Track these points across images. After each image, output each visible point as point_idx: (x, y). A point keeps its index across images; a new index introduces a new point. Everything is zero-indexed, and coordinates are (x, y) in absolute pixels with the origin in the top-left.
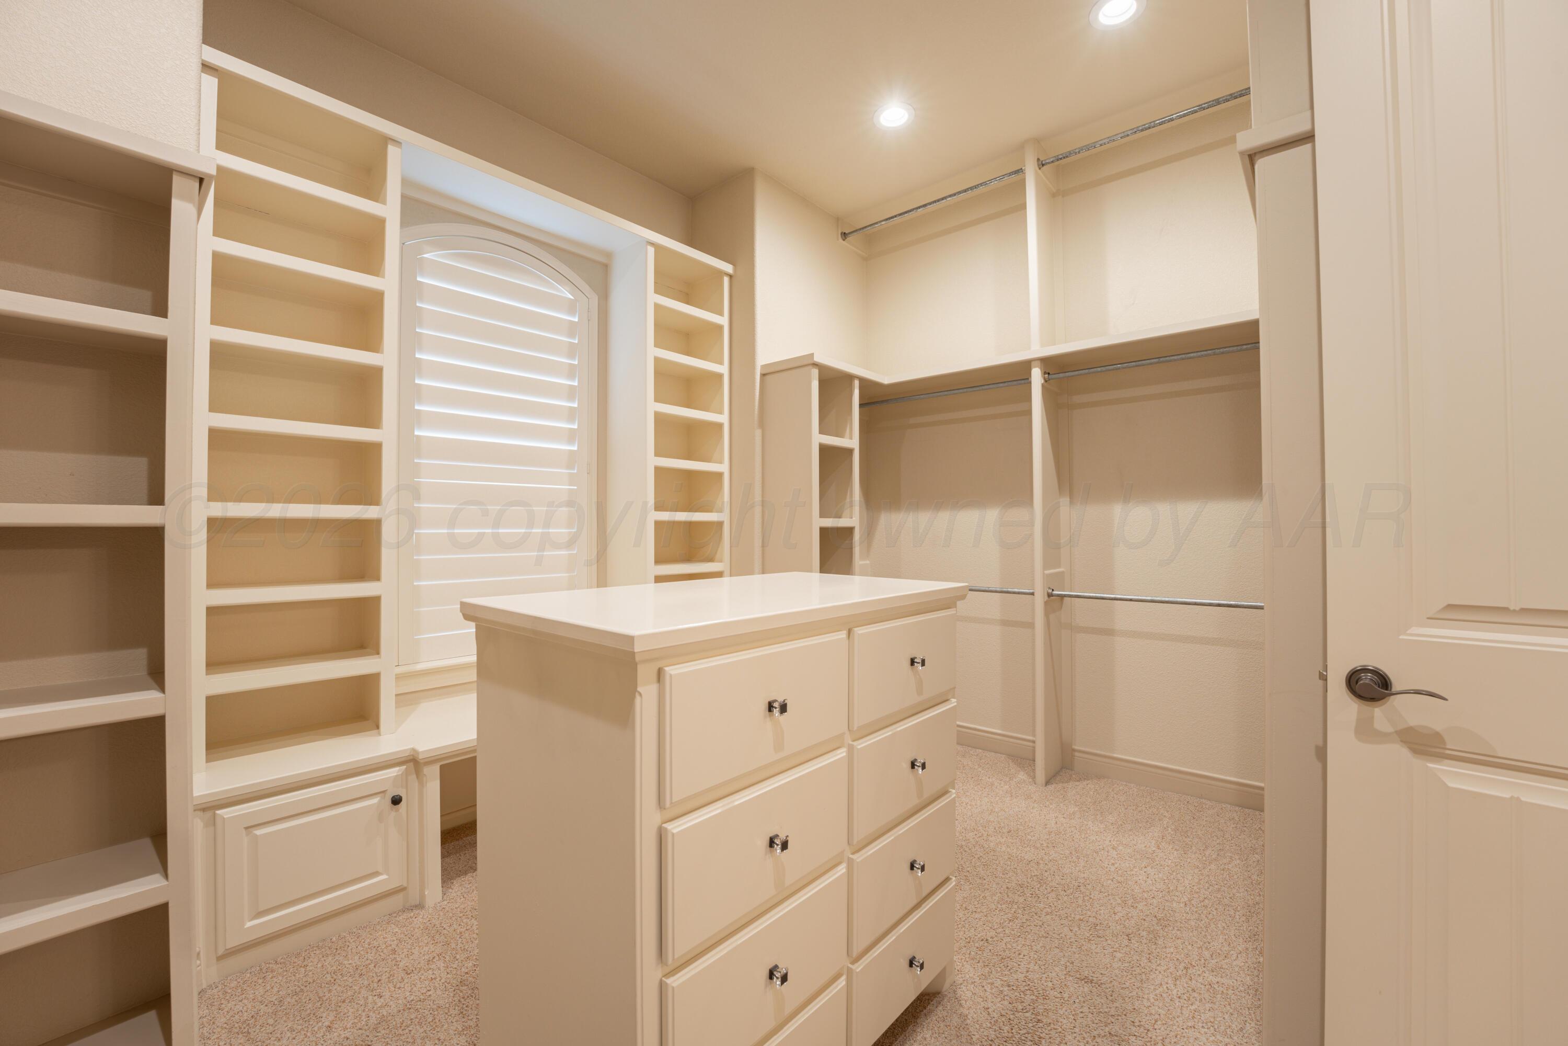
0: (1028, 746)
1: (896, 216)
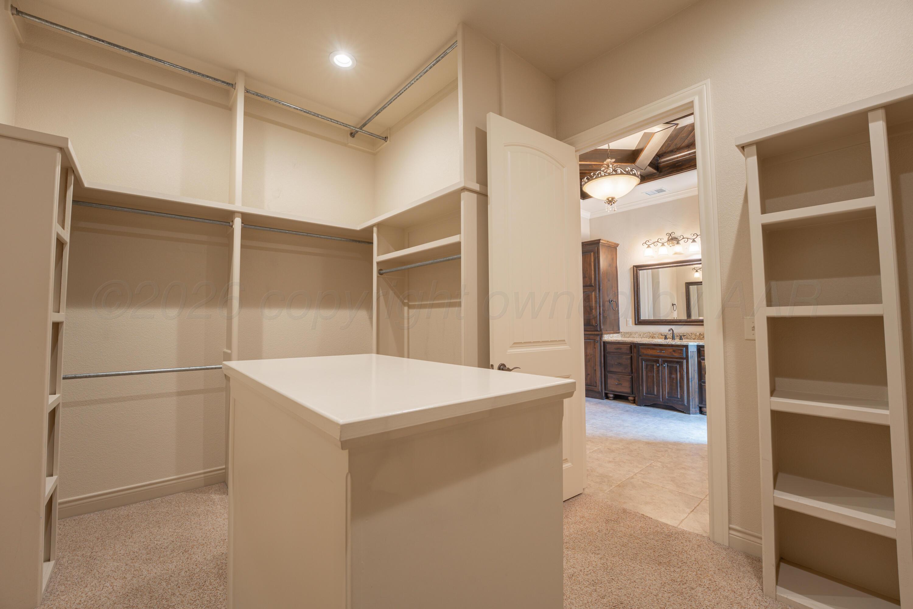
0: (221, 473)
1: (103, 41)
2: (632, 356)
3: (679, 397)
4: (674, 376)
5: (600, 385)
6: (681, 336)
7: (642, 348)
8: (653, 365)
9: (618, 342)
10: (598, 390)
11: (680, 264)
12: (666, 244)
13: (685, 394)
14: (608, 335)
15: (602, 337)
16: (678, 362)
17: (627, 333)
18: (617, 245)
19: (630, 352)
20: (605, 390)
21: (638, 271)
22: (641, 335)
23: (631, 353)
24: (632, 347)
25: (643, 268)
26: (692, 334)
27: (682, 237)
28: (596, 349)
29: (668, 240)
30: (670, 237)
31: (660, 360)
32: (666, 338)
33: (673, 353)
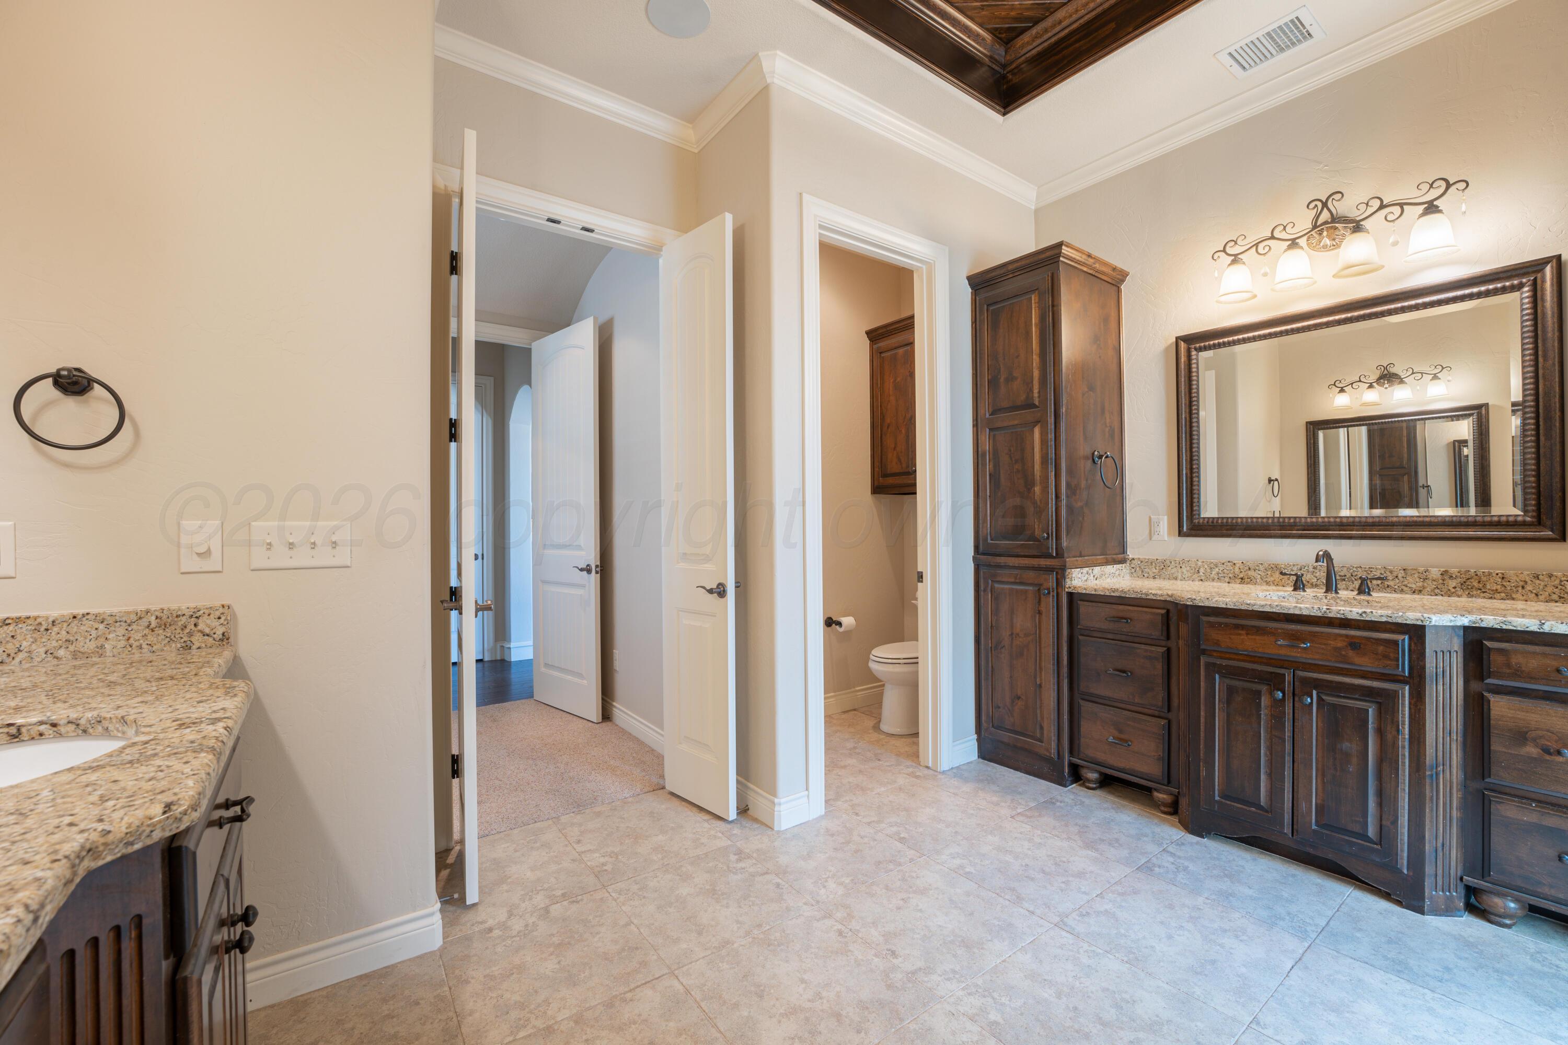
2: (1169, 650)
3: (1372, 832)
4: (1349, 745)
5: (1054, 738)
6: (1363, 581)
7: (1212, 625)
8: (1258, 694)
9: (1120, 597)
10: (1048, 754)
11: (1362, 312)
12: (1302, 242)
13: (1403, 827)
14: (1085, 570)
15: (1064, 577)
16: (1369, 694)
17: (1151, 563)
18: (1123, 275)
19: (1165, 633)
20: (1071, 752)
21: (1194, 353)
22: (1202, 570)
23: (1168, 638)
24: (1171, 615)
25: (1212, 343)
26: (1409, 572)
27: (1377, 204)
28: (1044, 616)
29: (1315, 227)
30: (1325, 216)
31: (1288, 678)
32: (1299, 585)
33: (1351, 653)
